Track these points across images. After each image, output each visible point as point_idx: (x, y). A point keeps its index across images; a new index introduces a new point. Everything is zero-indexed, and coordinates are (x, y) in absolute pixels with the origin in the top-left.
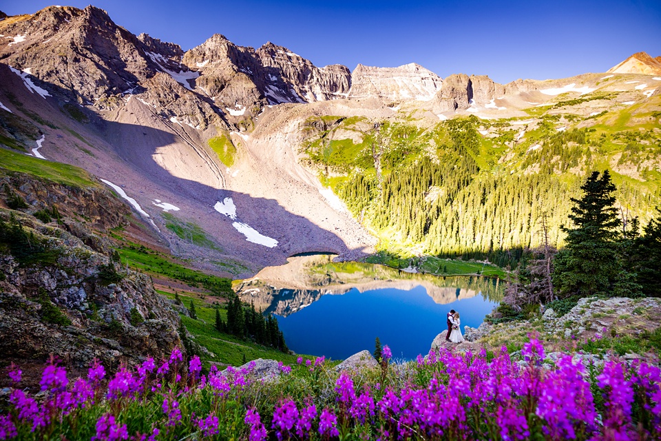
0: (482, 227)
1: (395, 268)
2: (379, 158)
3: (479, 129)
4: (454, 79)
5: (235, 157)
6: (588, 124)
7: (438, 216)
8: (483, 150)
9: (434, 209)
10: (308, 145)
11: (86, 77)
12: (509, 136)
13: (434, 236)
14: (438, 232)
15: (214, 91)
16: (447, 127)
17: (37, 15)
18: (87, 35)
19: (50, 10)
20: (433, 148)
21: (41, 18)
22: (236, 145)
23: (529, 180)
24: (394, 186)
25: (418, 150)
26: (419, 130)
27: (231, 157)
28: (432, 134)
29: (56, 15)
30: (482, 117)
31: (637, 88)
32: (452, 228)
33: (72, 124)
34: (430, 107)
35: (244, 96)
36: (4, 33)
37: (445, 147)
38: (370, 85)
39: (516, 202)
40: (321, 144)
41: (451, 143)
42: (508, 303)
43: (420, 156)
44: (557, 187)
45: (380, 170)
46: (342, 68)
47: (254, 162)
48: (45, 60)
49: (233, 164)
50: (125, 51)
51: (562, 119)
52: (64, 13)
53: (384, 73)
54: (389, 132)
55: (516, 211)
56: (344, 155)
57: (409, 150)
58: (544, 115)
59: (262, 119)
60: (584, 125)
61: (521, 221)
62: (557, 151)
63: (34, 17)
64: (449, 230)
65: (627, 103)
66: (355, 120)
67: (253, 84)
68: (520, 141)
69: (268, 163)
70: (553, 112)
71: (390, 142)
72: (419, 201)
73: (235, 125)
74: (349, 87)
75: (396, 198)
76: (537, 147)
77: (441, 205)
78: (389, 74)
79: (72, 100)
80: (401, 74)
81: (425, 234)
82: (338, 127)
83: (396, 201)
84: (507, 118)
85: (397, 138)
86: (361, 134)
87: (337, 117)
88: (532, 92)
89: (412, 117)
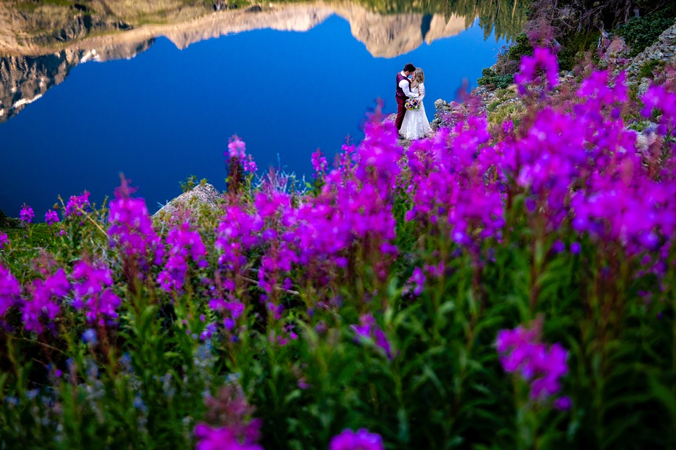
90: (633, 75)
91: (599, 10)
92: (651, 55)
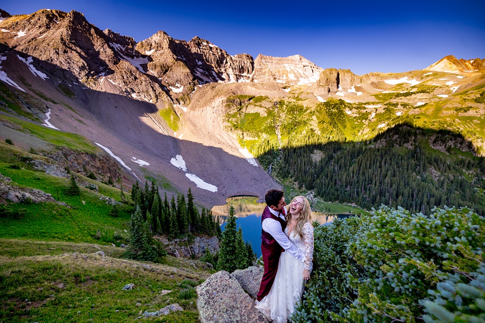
2: (279, 128)
3: (345, 110)
4: (328, 72)
5: (179, 124)
6: (416, 112)
8: (348, 125)
9: (319, 168)
10: (229, 116)
11: (72, 64)
12: (365, 116)
15: (161, 73)
16: (324, 108)
17: (34, 15)
18: (71, 33)
19: (43, 12)
20: (315, 122)
21: (36, 18)
22: (178, 115)
23: (380, 151)
25: (305, 123)
26: (305, 108)
27: (177, 124)
28: (314, 112)
29: (48, 16)
30: (347, 101)
31: (447, 84)
33: (66, 100)
34: (312, 91)
35: (182, 78)
36: (10, 29)
37: (323, 122)
38: (267, 70)
40: (238, 116)
41: (328, 120)
43: (307, 127)
45: (280, 137)
46: (248, 56)
47: (193, 128)
48: (43, 51)
49: (178, 129)
50: (98, 44)
51: (399, 106)
52: (53, 15)
53: (277, 62)
54: (285, 109)
56: (255, 125)
57: (299, 123)
58: (388, 102)
59: (195, 95)
60: (413, 113)
62: (397, 132)
63: (31, 17)
65: (440, 96)
66: (261, 99)
67: (188, 69)
68: (373, 120)
69: (203, 129)
70: (394, 101)
71: (286, 116)
73: (177, 99)
74: (253, 70)
76: (383, 126)
78: (280, 62)
79: (63, 81)
80: (289, 62)
82: (250, 104)
84: (363, 102)
85: (290, 113)
86: (266, 110)
87: (249, 96)
88: (379, 82)
89: (300, 97)
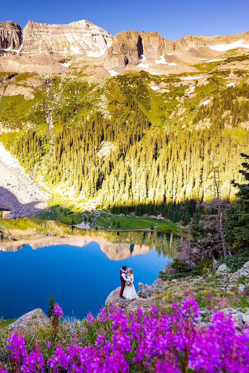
0: (155, 182)
1: (67, 224)
2: (51, 114)
3: (150, 85)
4: (124, 36)
7: (110, 171)
8: (154, 105)
9: (107, 164)
12: (180, 92)
13: (107, 191)
14: (111, 187)
16: (118, 83)
20: (104, 103)
23: (201, 135)
24: (66, 142)
25: (89, 106)
26: (90, 86)
28: (103, 89)
30: (153, 72)
32: (125, 184)
34: (101, 63)
37: (116, 102)
38: (41, 42)
39: (188, 156)
41: (122, 98)
42: (182, 258)
43: (91, 111)
44: (228, 142)
45: (52, 126)
46: (13, 25)
51: (232, 74)
53: (54, 30)
54: (60, 87)
55: (189, 166)
56: (16, 111)
57: (81, 106)
61: (193, 175)
62: (227, 106)
64: (122, 185)
66: (26, 76)
68: (191, 96)
70: (223, 68)
71: (62, 97)
72: (92, 156)
74: (20, 43)
75: (68, 153)
76: (207, 102)
77: (113, 160)
78: (59, 31)
80: (72, 30)
81: (97, 190)
82: (10, 83)
83: (68, 156)
84: (177, 73)
85: (68, 93)
86: (32, 90)
87: (9, 73)
88: (201, 48)
89: (83, 73)
90: (234, 282)
91: (211, 251)
92: (241, 274)
